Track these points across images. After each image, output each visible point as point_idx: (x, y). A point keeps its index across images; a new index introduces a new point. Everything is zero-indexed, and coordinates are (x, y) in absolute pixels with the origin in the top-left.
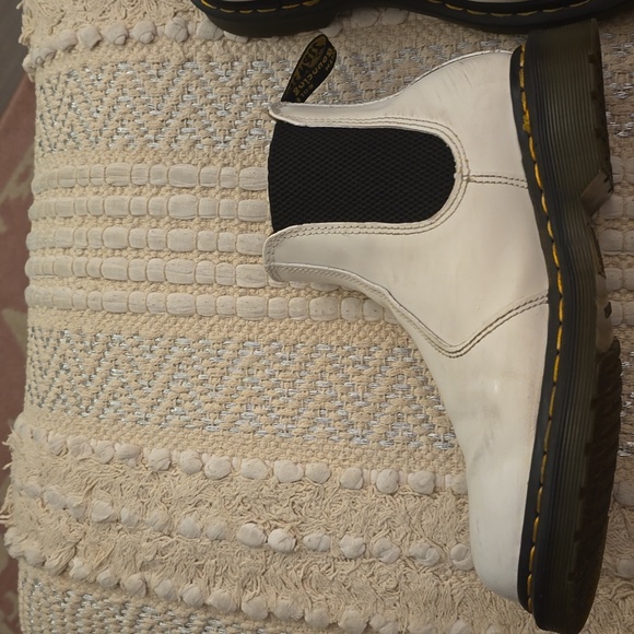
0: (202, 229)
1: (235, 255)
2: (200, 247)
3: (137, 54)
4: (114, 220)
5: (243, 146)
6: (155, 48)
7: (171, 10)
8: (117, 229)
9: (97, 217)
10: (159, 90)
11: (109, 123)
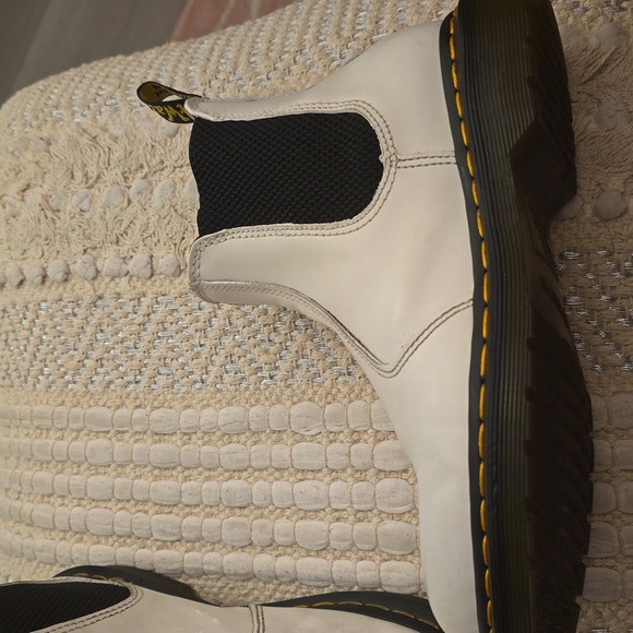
0: (118, 475)
1: (150, 504)
2: (117, 496)
3: (54, 293)
4: (42, 464)
5: (153, 386)
6: (69, 286)
7: (81, 249)
8: (44, 475)
9: (29, 460)
10: (75, 329)
11: (35, 363)
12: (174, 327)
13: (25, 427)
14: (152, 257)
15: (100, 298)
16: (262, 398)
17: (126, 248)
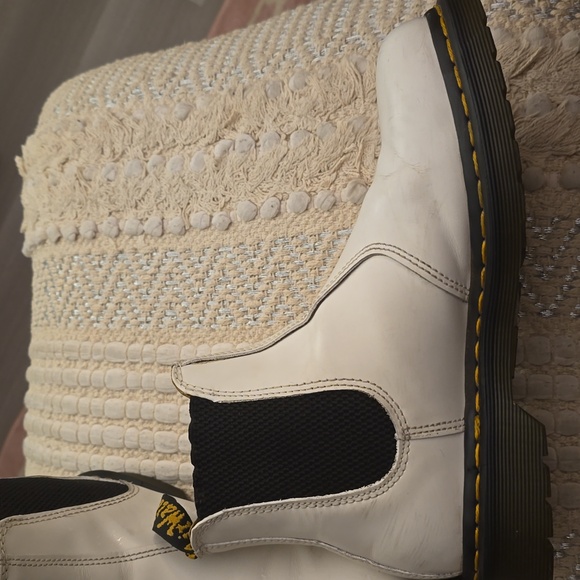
0: (130, 399)
1: (154, 422)
2: (128, 415)
3: (83, 248)
4: (70, 389)
5: (160, 326)
6: (97, 242)
7: (107, 212)
8: (71, 398)
9: (60, 386)
10: (100, 278)
11: (67, 305)
12: (178, 277)
13: (57, 359)
14: (163, 219)
15: (121, 252)
16: (247, 336)
17: (142, 211)
